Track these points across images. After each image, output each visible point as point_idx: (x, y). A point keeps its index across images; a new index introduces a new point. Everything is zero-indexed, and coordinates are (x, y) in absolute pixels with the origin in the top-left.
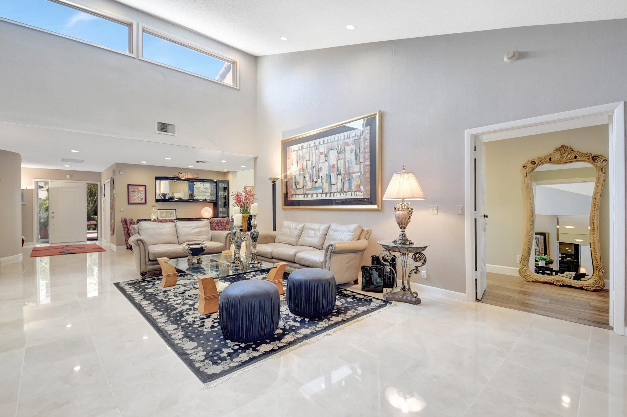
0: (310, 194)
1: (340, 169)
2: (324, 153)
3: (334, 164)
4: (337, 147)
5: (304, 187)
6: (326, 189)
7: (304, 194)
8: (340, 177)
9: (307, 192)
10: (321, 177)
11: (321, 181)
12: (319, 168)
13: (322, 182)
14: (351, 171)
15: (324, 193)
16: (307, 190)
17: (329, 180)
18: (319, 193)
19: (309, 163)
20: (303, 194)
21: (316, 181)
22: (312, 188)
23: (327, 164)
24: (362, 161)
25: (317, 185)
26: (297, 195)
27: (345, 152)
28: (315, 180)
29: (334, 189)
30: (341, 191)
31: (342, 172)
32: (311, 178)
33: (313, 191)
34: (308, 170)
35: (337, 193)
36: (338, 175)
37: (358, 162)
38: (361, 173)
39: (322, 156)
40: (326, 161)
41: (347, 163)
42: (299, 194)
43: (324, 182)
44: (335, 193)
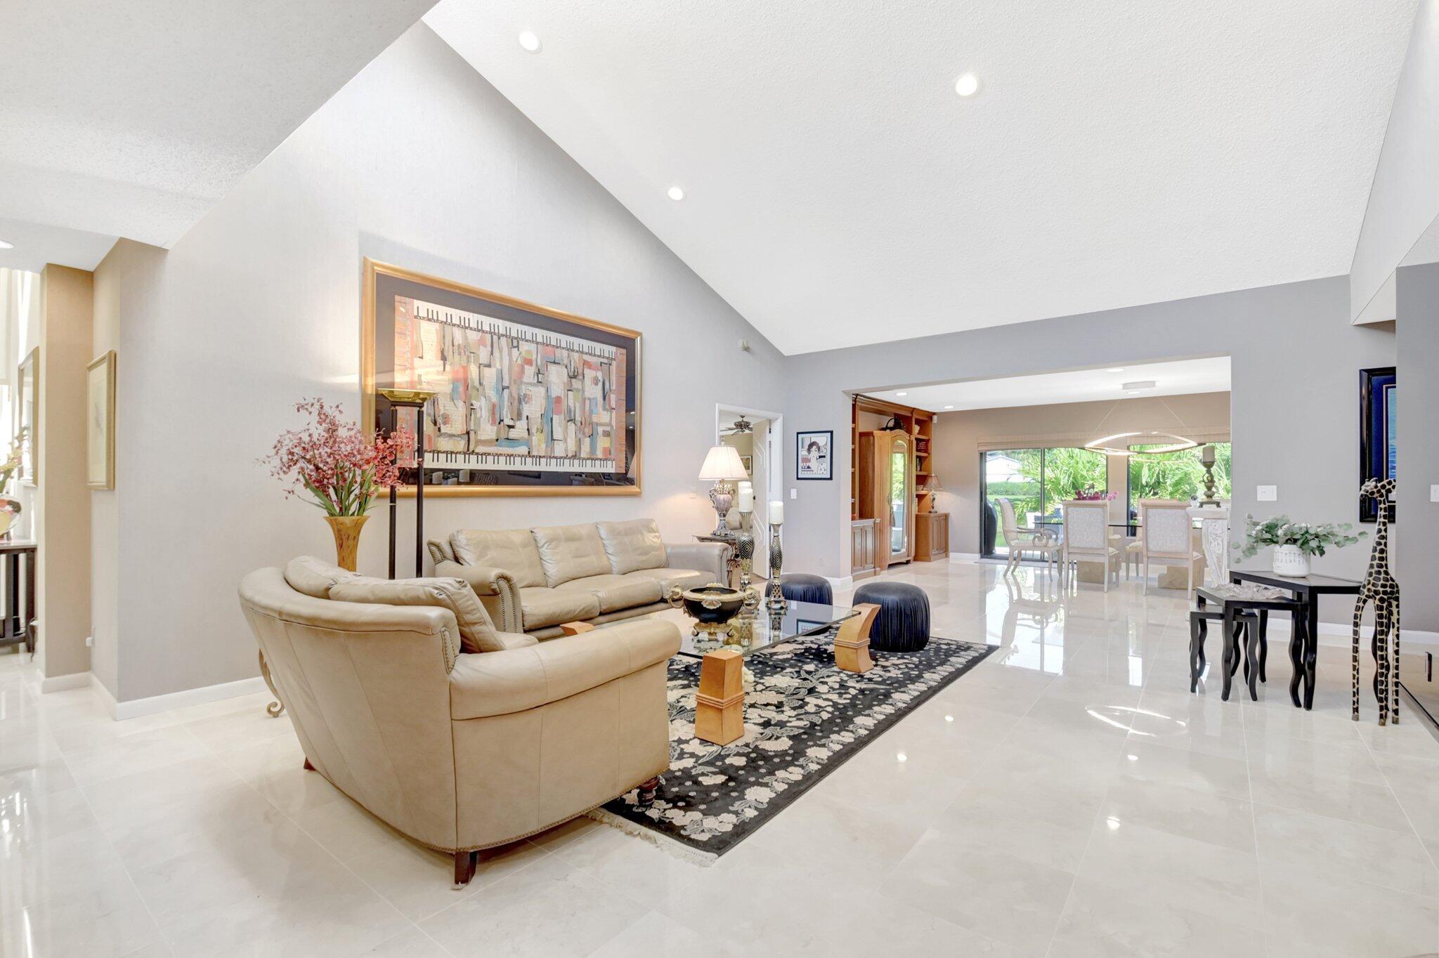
0: (489, 454)
1: (573, 409)
2: (534, 363)
3: (560, 397)
4: (566, 361)
5: (468, 433)
6: (539, 445)
7: (468, 452)
8: (572, 426)
9: (480, 449)
10: (527, 417)
11: (527, 428)
12: (519, 395)
13: (528, 430)
14: (595, 419)
15: (534, 456)
16: (479, 442)
17: (547, 429)
18: (519, 456)
19: (490, 374)
20: (465, 454)
21: (511, 423)
22: (497, 440)
23: (542, 390)
24: (614, 407)
25: (513, 434)
26: (438, 452)
27: (584, 378)
28: (508, 421)
29: (559, 450)
30: (574, 457)
31: (578, 418)
32: (494, 414)
33: (500, 448)
34: (484, 390)
35: (565, 458)
36: (568, 421)
37: (607, 407)
38: (612, 427)
39: (530, 371)
40: (538, 382)
41: (587, 402)
42: (447, 453)
43: (534, 430)
44: (561, 458)
